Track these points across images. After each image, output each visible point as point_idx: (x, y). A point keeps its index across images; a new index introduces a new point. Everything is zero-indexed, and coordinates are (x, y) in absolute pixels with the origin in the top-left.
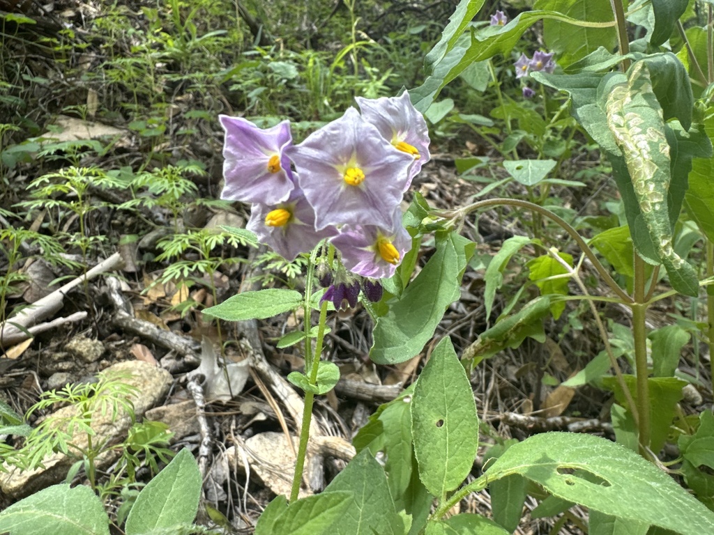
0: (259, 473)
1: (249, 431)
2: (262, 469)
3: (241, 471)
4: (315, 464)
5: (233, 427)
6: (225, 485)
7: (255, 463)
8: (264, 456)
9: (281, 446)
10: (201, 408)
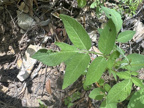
0: (134, 28)
1: (142, 20)
2: (135, 29)
3: (133, 25)
4: (141, 39)
5: (141, 17)
6: (129, 24)
7: (136, 27)
8: (138, 27)
9: (141, 29)
10: (143, 8)
